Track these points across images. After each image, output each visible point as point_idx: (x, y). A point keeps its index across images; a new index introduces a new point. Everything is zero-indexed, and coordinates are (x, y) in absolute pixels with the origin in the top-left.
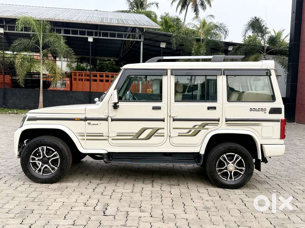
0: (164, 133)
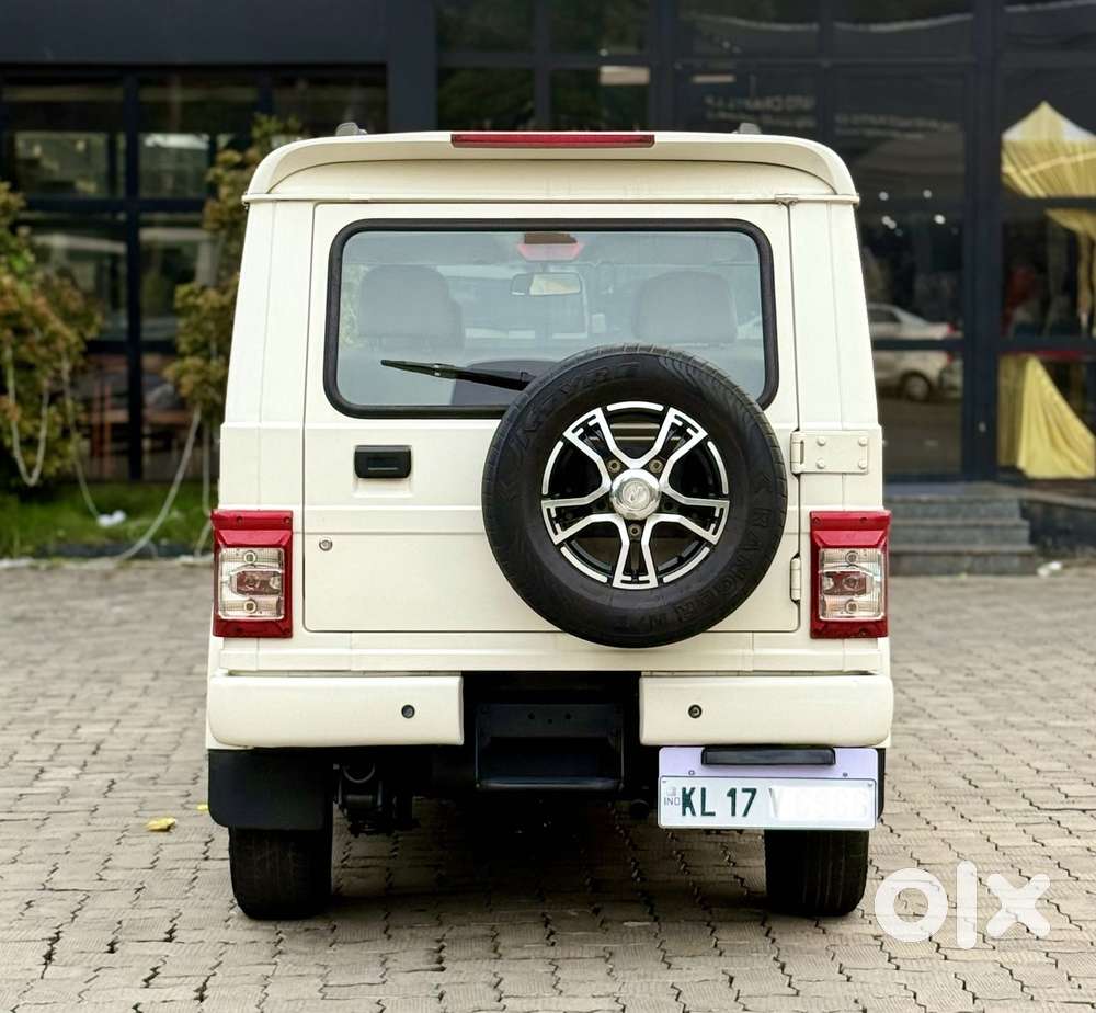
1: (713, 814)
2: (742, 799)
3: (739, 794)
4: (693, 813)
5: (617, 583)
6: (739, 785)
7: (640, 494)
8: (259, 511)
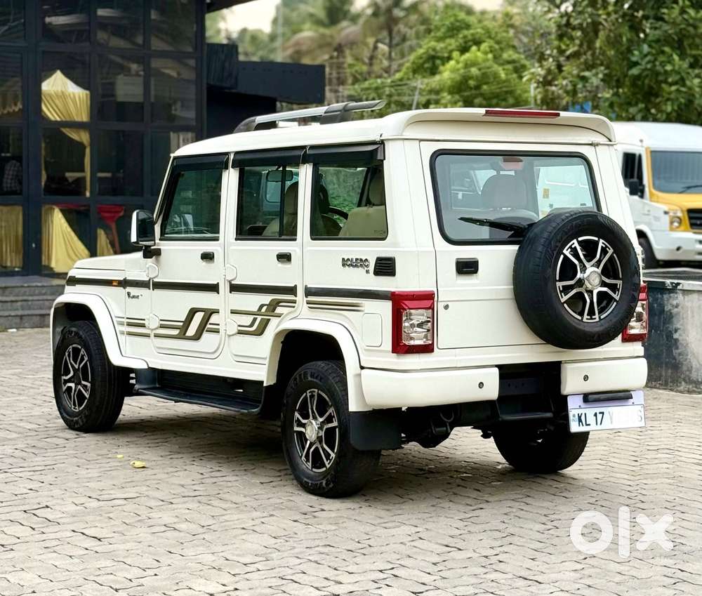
0: (218, 325)
1: (589, 425)
2: (599, 416)
3: (598, 414)
4: (583, 425)
5: (585, 320)
6: (598, 410)
7: (595, 279)
8: (420, 291)
